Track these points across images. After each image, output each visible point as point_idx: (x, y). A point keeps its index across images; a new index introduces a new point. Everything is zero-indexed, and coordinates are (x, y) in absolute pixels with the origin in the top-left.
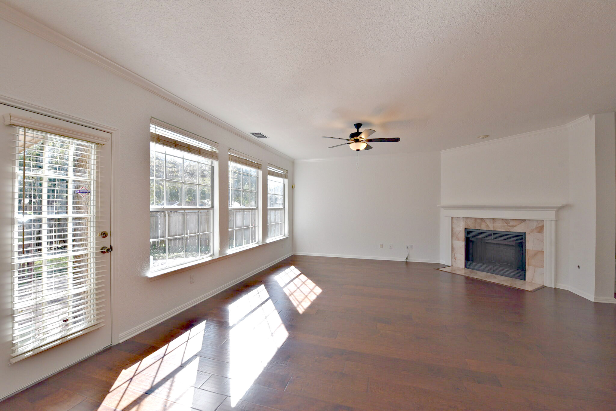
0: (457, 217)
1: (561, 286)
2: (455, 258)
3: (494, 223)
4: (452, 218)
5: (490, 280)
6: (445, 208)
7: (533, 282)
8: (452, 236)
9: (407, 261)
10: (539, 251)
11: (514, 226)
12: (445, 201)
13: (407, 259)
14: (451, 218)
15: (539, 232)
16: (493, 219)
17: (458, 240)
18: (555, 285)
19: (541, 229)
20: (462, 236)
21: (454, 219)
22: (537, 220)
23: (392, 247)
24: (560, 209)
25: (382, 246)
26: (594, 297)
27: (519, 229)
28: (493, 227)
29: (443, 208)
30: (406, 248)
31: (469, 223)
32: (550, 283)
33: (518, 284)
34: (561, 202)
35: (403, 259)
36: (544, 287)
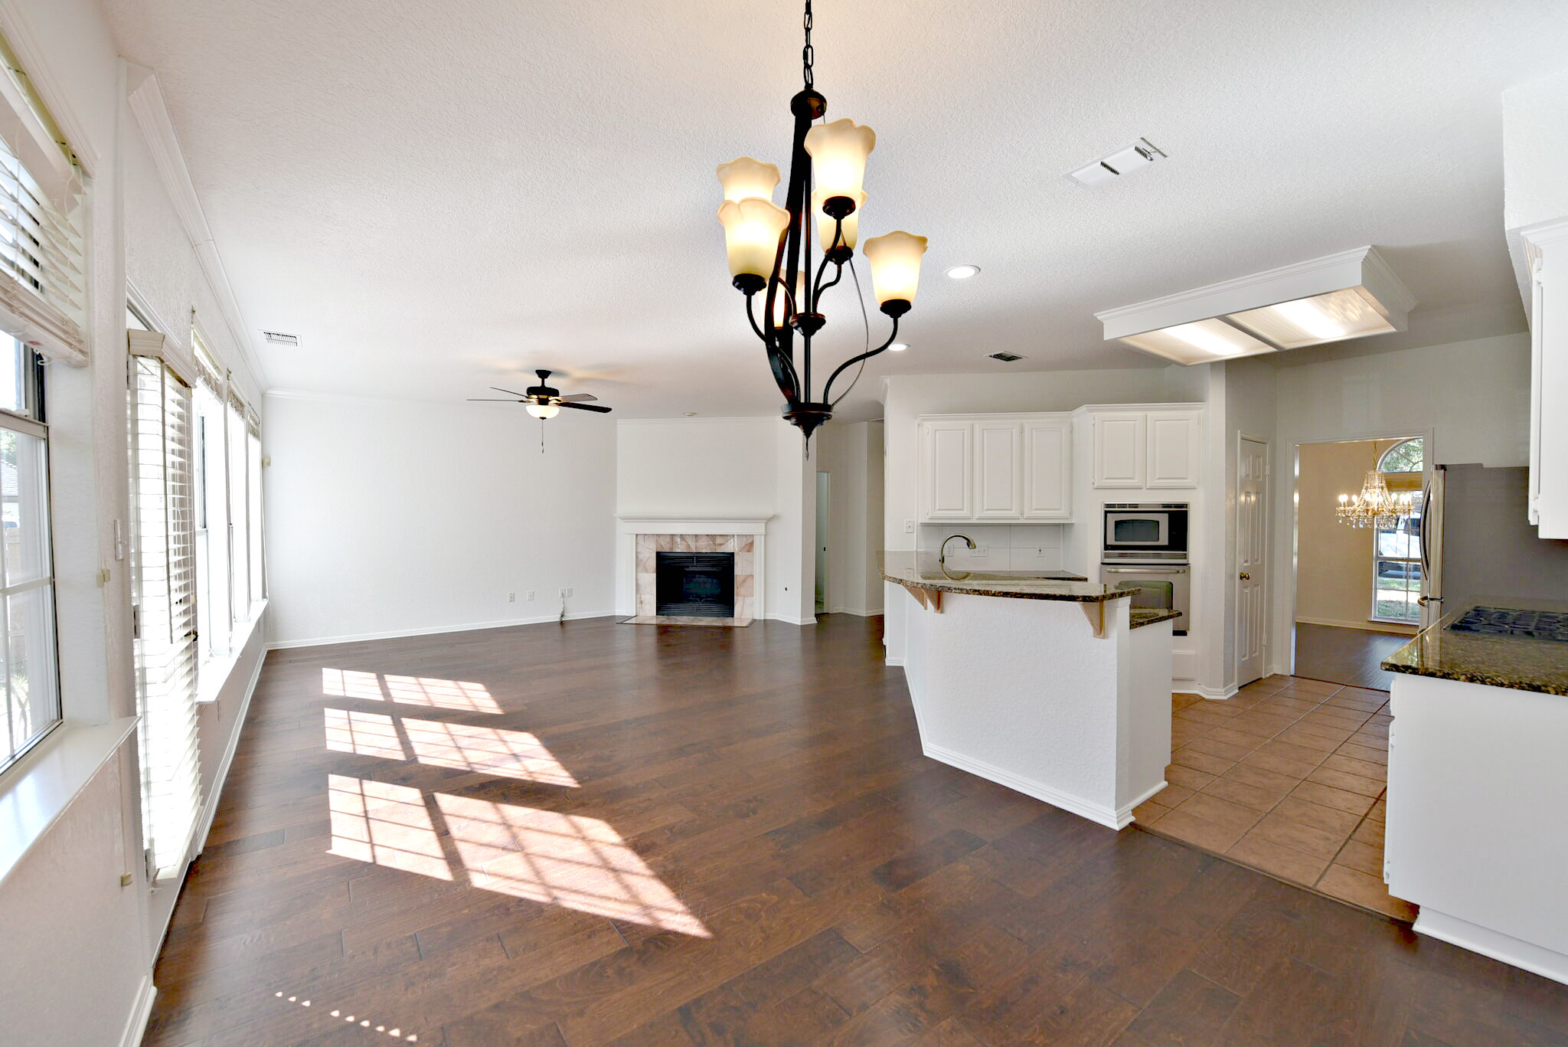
0: (645, 535)
1: (770, 617)
2: (642, 602)
3: (696, 541)
4: (637, 535)
5: (694, 624)
6: (627, 519)
7: (742, 617)
8: (637, 566)
9: (563, 619)
10: (748, 576)
11: (721, 545)
12: (623, 508)
13: (562, 616)
14: (635, 536)
15: (749, 551)
16: (696, 535)
17: (646, 571)
18: (765, 616)
19: (750, 547)
20: (652, 563)
21: (639, 537)
22: (746, 535)
23: (532, 596)
24: (769, 520)
25: (512, 599)
26: (800, 619)
27: (728, 548)
28: (696, 548)
29: (623, 519)
30: (560, 595)
31: (663, 544)
32: (759, 616)
33: (728, 622)
34: (770, 513)
35: (556, 618)
36: (754, 621)
